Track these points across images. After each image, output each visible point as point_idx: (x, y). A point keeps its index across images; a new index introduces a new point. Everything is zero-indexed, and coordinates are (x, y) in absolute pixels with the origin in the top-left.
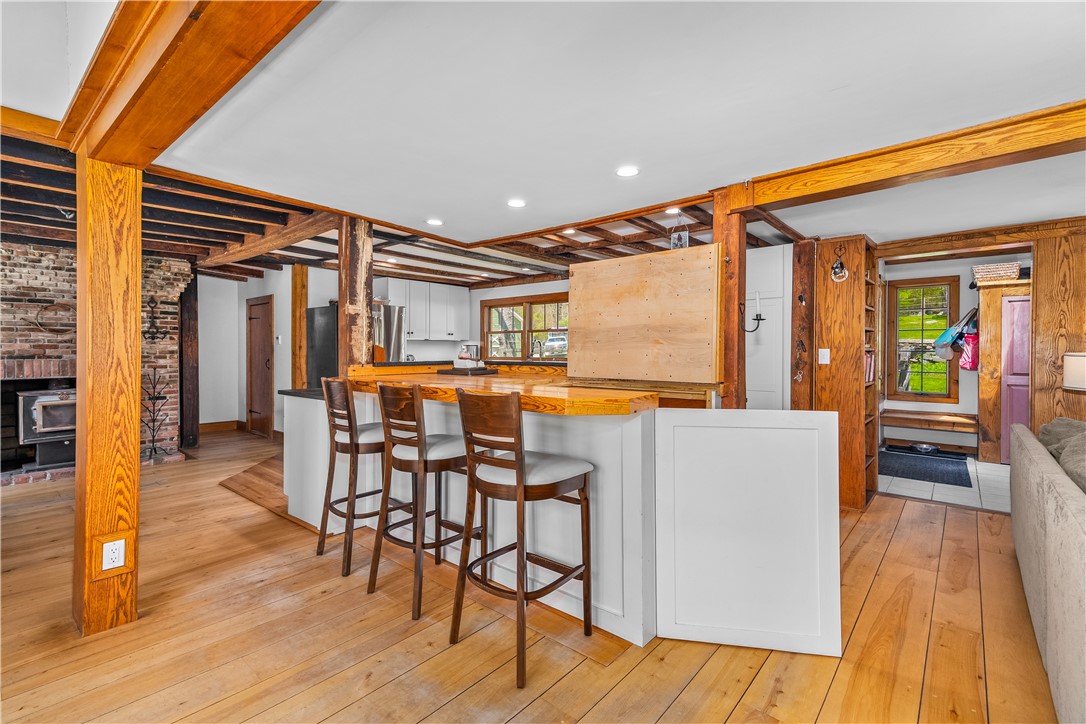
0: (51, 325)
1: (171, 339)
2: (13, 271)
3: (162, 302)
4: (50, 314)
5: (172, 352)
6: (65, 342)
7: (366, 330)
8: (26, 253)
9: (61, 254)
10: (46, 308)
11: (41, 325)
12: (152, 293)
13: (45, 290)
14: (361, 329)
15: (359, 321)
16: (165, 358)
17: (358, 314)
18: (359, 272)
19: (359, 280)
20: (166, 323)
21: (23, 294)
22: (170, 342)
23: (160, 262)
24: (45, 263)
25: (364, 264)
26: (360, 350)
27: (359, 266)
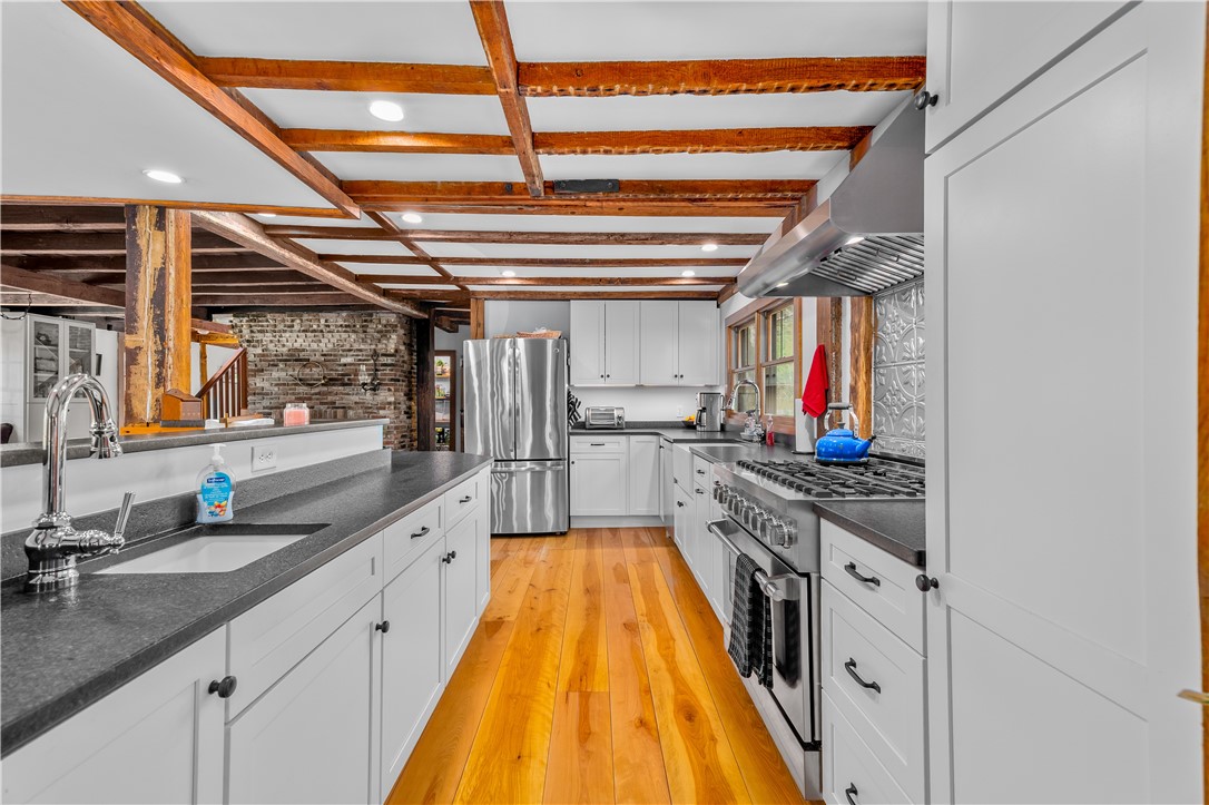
0: (308, 380)
1: (389, 390)
2: (281, 336)
3: (384, 355)
4: (307, 371)
5: (390, 403)
6: (316, 394)
7: (151, 371)
8: (283, 321)
9: (304, 318)
10: (304, 366)
11: (300, 380)
12: (373, 347)
13: (303, 350)
14: (144, 371)
15: (141, 358)
16: (384, 409)
17: (140, 348)
18: (141, 285)
19: (140, 296)
20: (385, 374)
21: (292, 355)
22: (388, 393)
23: (371, 315)
24: (297, 327)
25: (150, 271)
26: (143, 401)
27: (141, 276)
